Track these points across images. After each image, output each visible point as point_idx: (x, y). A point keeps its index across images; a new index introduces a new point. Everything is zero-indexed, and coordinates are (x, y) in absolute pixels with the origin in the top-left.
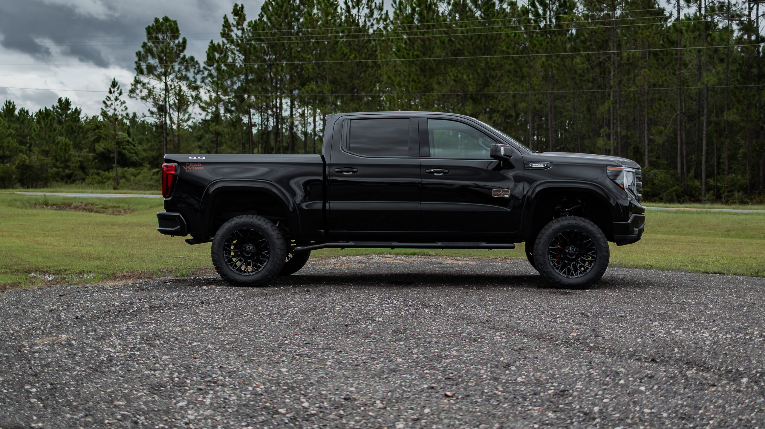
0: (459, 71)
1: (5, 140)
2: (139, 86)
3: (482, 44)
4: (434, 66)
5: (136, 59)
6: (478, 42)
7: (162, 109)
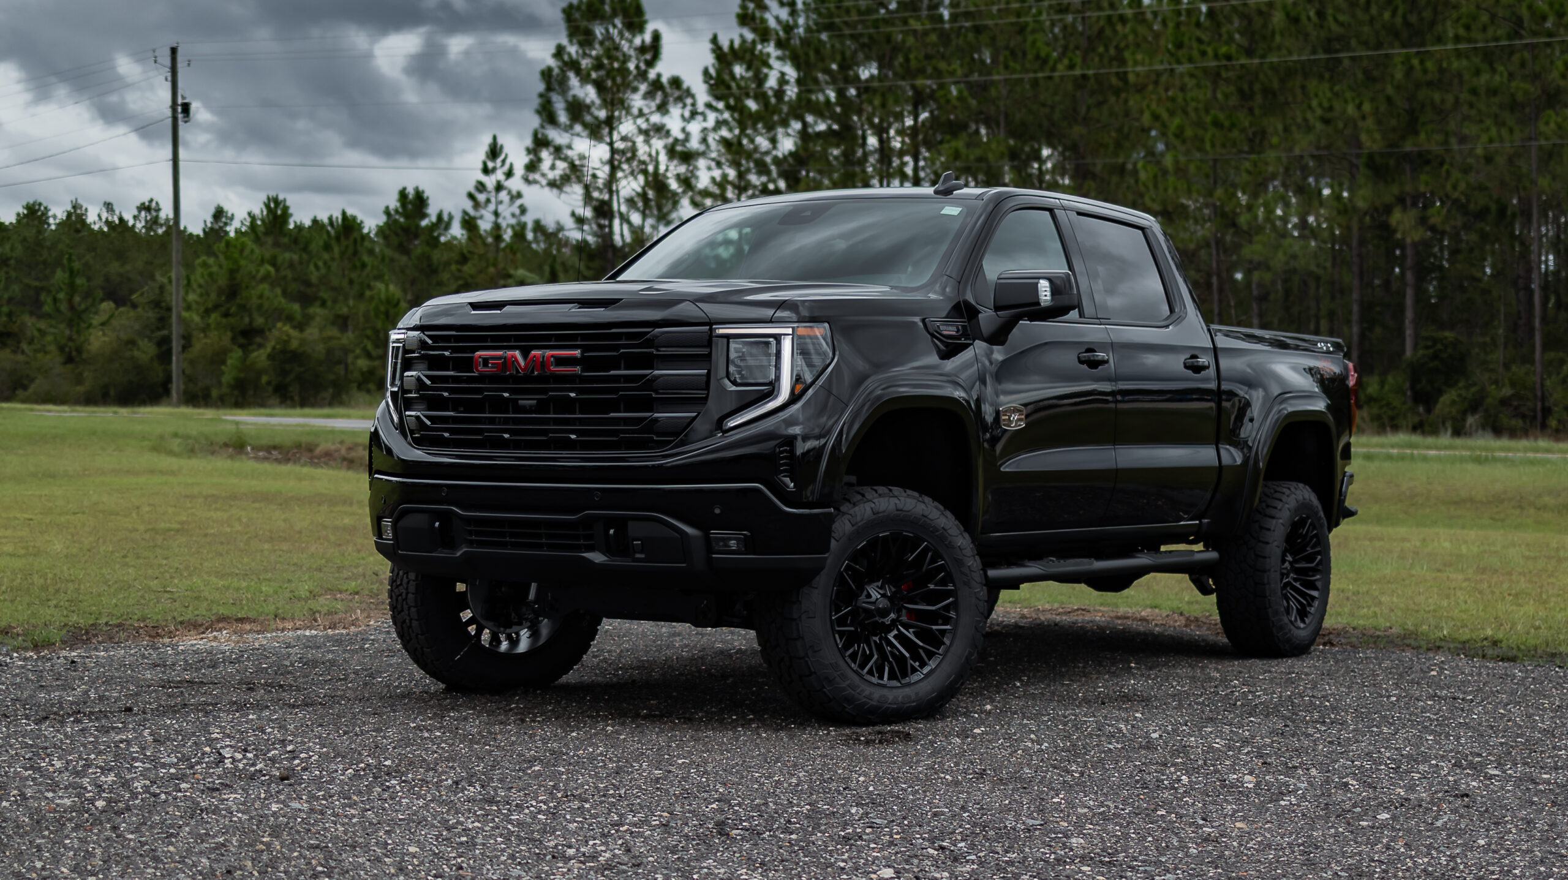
0: (1336, 95)
1: (253, 292)
2: (545, 155)
3: (1399, 20)
4: (1276, 85)
5: (541, 87)
6: (1387, 15)
7: (603, 210)
